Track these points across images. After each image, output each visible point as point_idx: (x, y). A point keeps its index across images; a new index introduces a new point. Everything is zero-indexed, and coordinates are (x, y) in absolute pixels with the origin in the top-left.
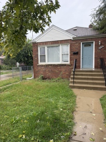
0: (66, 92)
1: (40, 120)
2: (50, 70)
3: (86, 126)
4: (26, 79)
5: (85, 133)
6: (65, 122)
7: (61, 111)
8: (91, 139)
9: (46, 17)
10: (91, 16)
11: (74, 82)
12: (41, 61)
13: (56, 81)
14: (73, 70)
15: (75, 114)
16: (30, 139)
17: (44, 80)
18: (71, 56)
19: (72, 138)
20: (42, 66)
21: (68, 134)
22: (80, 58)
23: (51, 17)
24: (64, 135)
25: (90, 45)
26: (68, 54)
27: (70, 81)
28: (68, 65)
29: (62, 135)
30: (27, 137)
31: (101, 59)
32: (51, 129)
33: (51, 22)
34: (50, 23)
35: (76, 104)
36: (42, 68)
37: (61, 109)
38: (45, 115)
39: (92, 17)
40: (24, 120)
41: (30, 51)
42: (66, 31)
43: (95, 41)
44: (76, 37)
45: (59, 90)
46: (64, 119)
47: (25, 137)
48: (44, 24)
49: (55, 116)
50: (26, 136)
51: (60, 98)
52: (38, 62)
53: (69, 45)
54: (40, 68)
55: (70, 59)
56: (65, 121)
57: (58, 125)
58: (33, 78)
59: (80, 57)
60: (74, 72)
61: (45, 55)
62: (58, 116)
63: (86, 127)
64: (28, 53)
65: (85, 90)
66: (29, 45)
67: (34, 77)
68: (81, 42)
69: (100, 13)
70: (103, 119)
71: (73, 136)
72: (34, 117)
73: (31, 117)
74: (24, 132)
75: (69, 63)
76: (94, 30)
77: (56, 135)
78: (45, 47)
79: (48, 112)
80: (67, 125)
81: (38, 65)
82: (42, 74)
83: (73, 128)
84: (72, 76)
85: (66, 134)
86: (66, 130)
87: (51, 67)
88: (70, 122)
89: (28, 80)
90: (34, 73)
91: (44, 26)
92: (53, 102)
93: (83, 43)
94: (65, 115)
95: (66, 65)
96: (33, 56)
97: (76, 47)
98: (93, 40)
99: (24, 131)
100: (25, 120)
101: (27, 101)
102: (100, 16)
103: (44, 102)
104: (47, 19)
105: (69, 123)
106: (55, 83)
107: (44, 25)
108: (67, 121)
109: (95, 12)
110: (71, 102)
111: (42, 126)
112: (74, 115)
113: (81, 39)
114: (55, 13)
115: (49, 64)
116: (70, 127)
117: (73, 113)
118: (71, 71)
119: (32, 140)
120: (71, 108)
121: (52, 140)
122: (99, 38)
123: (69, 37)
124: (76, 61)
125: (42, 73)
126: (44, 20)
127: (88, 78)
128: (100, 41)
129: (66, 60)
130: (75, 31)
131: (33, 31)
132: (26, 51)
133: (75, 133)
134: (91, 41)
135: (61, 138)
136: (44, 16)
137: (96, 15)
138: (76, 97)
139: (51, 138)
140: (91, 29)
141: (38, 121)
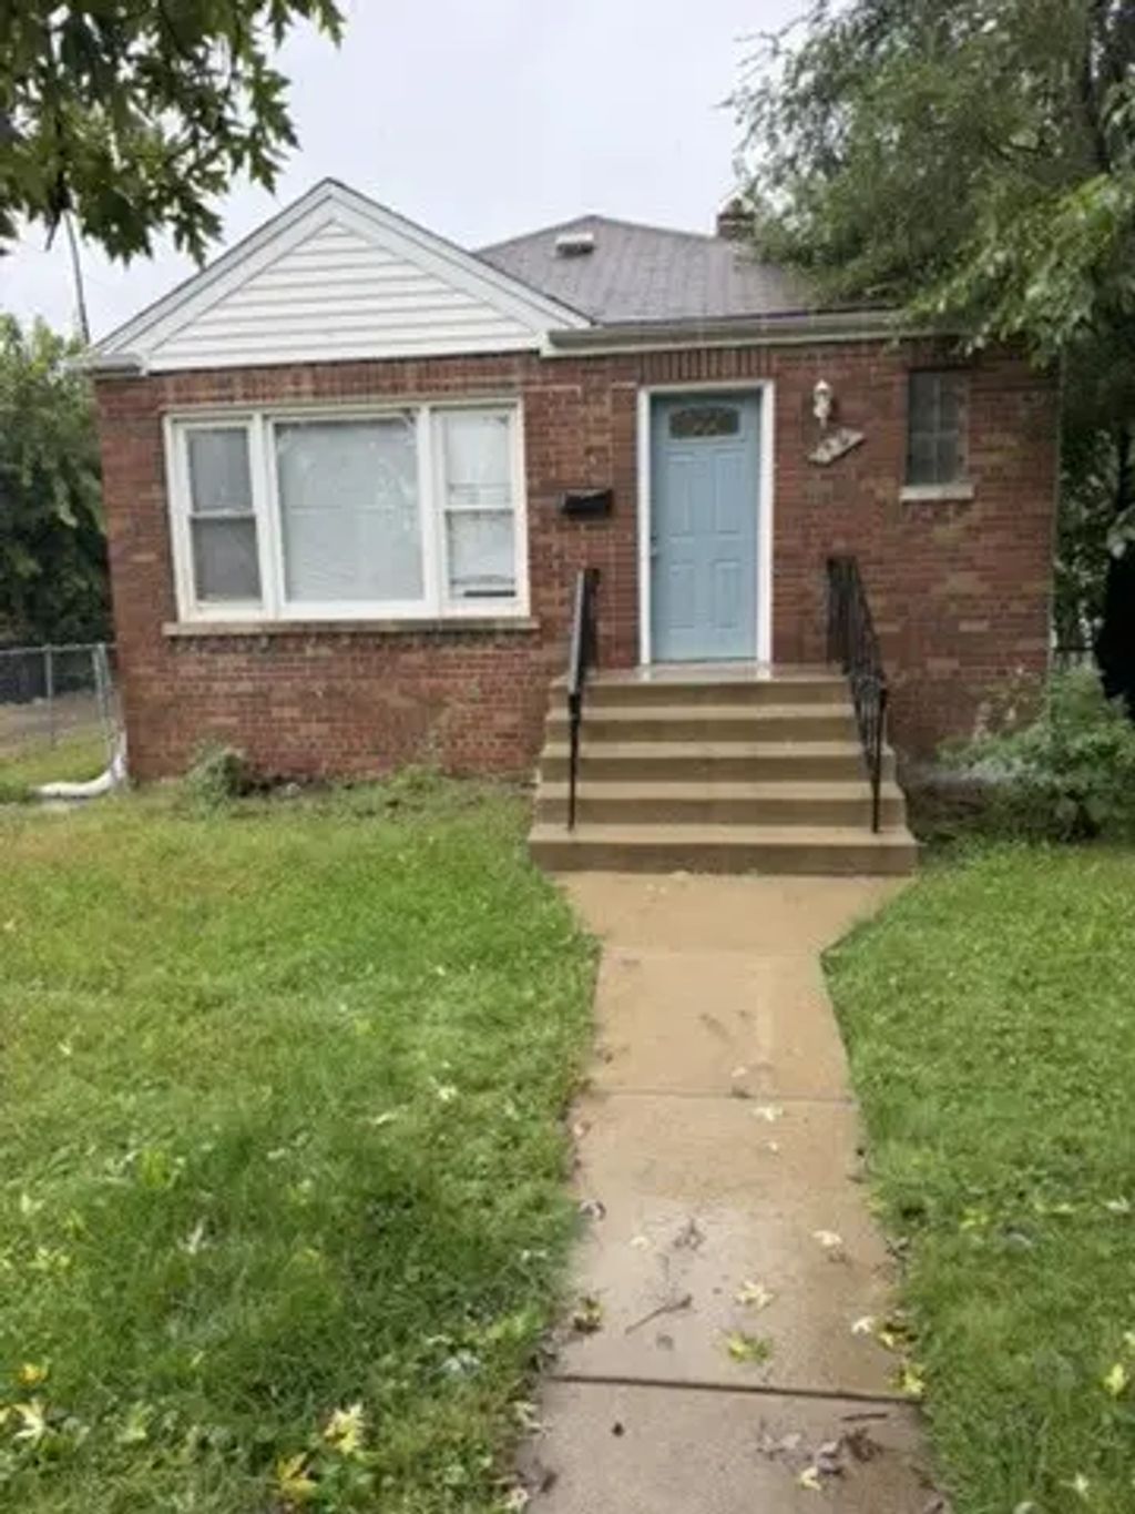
0: (491, 910)
1: (211, 1230)
2: (319, 687)
3: (693, 1231)
4: (29, 798)
5: (680, 1297)
6: (485, 1213)
7: (445, 1109)
8: (739, 1348)
9: (235, 75)
10: (734, 112)
11: (574, 810)
12: (202, 593)
13: (394, 804)
14: (568, 681)
15: (587, 1127)
16: (111, 1436)
17: (254, 803)
18: (542, 539)
19: (553, 1357)
20: (222, 641)
21: (519, 1324)
22: (635, 554)
23: (285, 82)
24: (472, 1347)
25: (728, 424)
26: (509, 513)
27: (539, 794)
28: (508, 633)
29: (452, 1350)
30: (71, 1422)
31: (832, 564)
32: (336, 1300)
33: (293, 140)
34: (283, 146)
35: (593, 1028)
36: (225, 661)
37: (446, 1093)
38: (271, 1165)
39: (746, 125)
40: (32, 1249)
41: (65, 470)
42: (475, 256)
43: (776, 376)
44: (583, 325)
45: (424, 894)
46: (475, 1185)
47: (51, 1424)
48: (213, 156)
49: (385, 1167)
50: (58, 1413)
51: (435, 977)
52: (172, 598)
53: (517, 418)
54: (203, 671)
55: (533, 568)
56: (488, 1203)
57: (414, 1253)
58: (119, 784)
59: (635, 544)
60: (575, 703)
61: (250, 522)
62: (407, 1162)
63: (690, 1239)
64: (51, 496)
65: (680, 876)
66: (54, 396)
67: (131, 769)
68: (642, 381)
69: (827, 92)
70: (854, 1146)
71: (571, 1338)
72: (151, 1199)
73: (113, 1201)
74: (31, 1371)
75: (518, 608)
76: (766, 260)
77: (388, 1360)
78: (244, 432)
79: (301, 1139)
80: (506, 1242)
81: (170, 629)
82: (226, 735)
83: (564, 1264)
84: (557, 749)
85: (496, 1332)
86: (496, 1292)
87: (325, 651)
88: (540, 1204)
89: (60, 808)
90: (131, 725)
91: (216, 183)
92: (363, 1026)
93: (655, 400)
94: (481, 1150)
95: (491, 633)
96: (109, 527)
97: (596, 440)
98: (759, 375)
99: (36, 1361)
100: (43, 1251)
101: (61, 1037)
102: (826, 115)
103: (259, 1032)
104: (243, 97)
105: (521, 1216)
106: (375, 822)
107: (214, 167)
108: (508, 1203)
109: (776, 71)
110: (543, 1006)
111: (238, 1285)
112: (578, 1130)
113: (641, 355)
114: (336, 35)
115: (306, 625)
116: (530, 1263)
117: (563, 1117)
118: (544, 692)
119: (126, 1447)
120: (547, 1071)
121: (356, 1410)
122: (818, 352)
123: (513, 328)
124: (590, 591)
125: (233, 721)
126: (204, 107)
127: (708, 762)
128: (822, 386)
129: (489, 579)
130: (576, 265)
131: (86, 230)
132: (16, 477)
133: (590, 1304)
134: (739, 375)
135: (443, 1375)
136: (200, 63)
137: (787, 102)
138: (596, 954)
139: (337, 1393)
140: (734, 248)
141: (194, 1242)
